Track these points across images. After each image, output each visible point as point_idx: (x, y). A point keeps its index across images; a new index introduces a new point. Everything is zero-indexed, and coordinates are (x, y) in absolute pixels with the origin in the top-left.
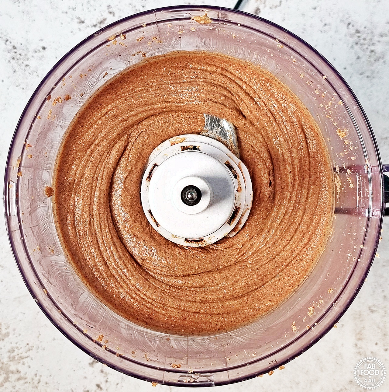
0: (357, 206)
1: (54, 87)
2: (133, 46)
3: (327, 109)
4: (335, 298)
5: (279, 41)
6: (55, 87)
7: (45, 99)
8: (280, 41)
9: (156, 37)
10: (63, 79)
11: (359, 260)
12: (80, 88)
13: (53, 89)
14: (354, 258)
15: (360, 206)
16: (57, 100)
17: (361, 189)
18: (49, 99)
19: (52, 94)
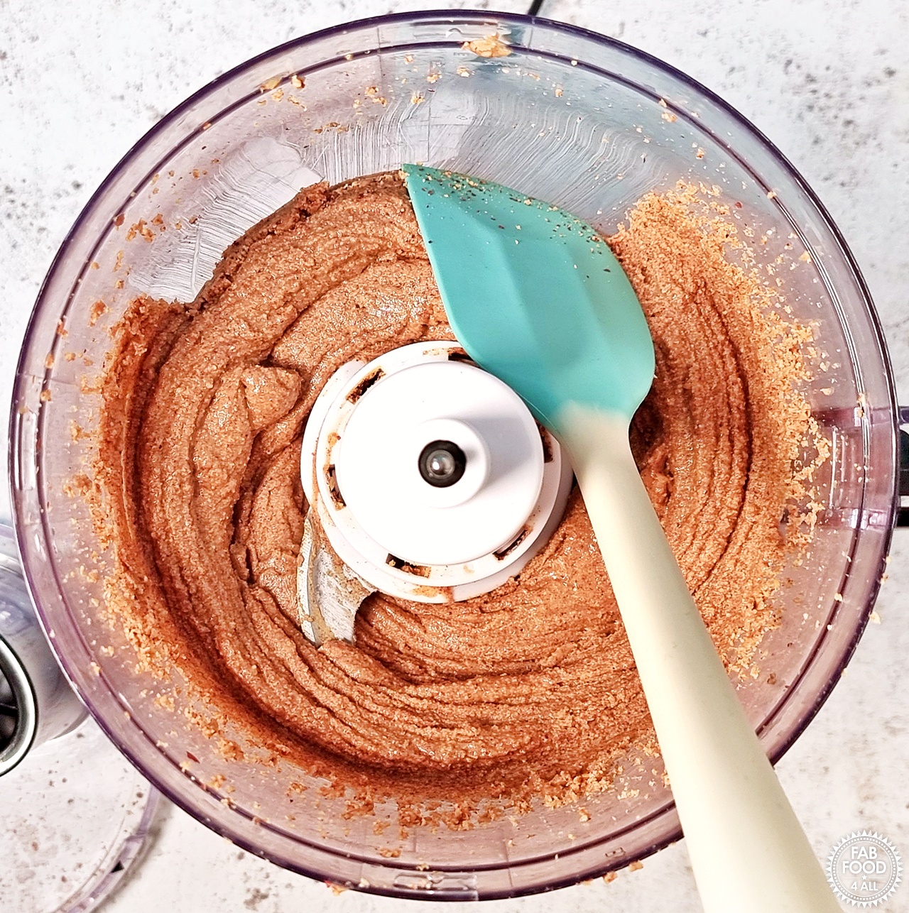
0: (831, 503)
1: (132, 195)
2: (320, 108)
3: (771, 272)
4: (768, 714)
5: (667, 104)
6: (135, 196)
7: (111, 224)
8: (670, 106)
9: (374, 88)
10: (154, 178)
11: (829, 627)
12: (191, 203)
13: (130, 199)
14: (818, 622)
15: (837, 504)
16: (136, 229)
17: (843, 465)
18: (121, 224)
19: (127, 213)
